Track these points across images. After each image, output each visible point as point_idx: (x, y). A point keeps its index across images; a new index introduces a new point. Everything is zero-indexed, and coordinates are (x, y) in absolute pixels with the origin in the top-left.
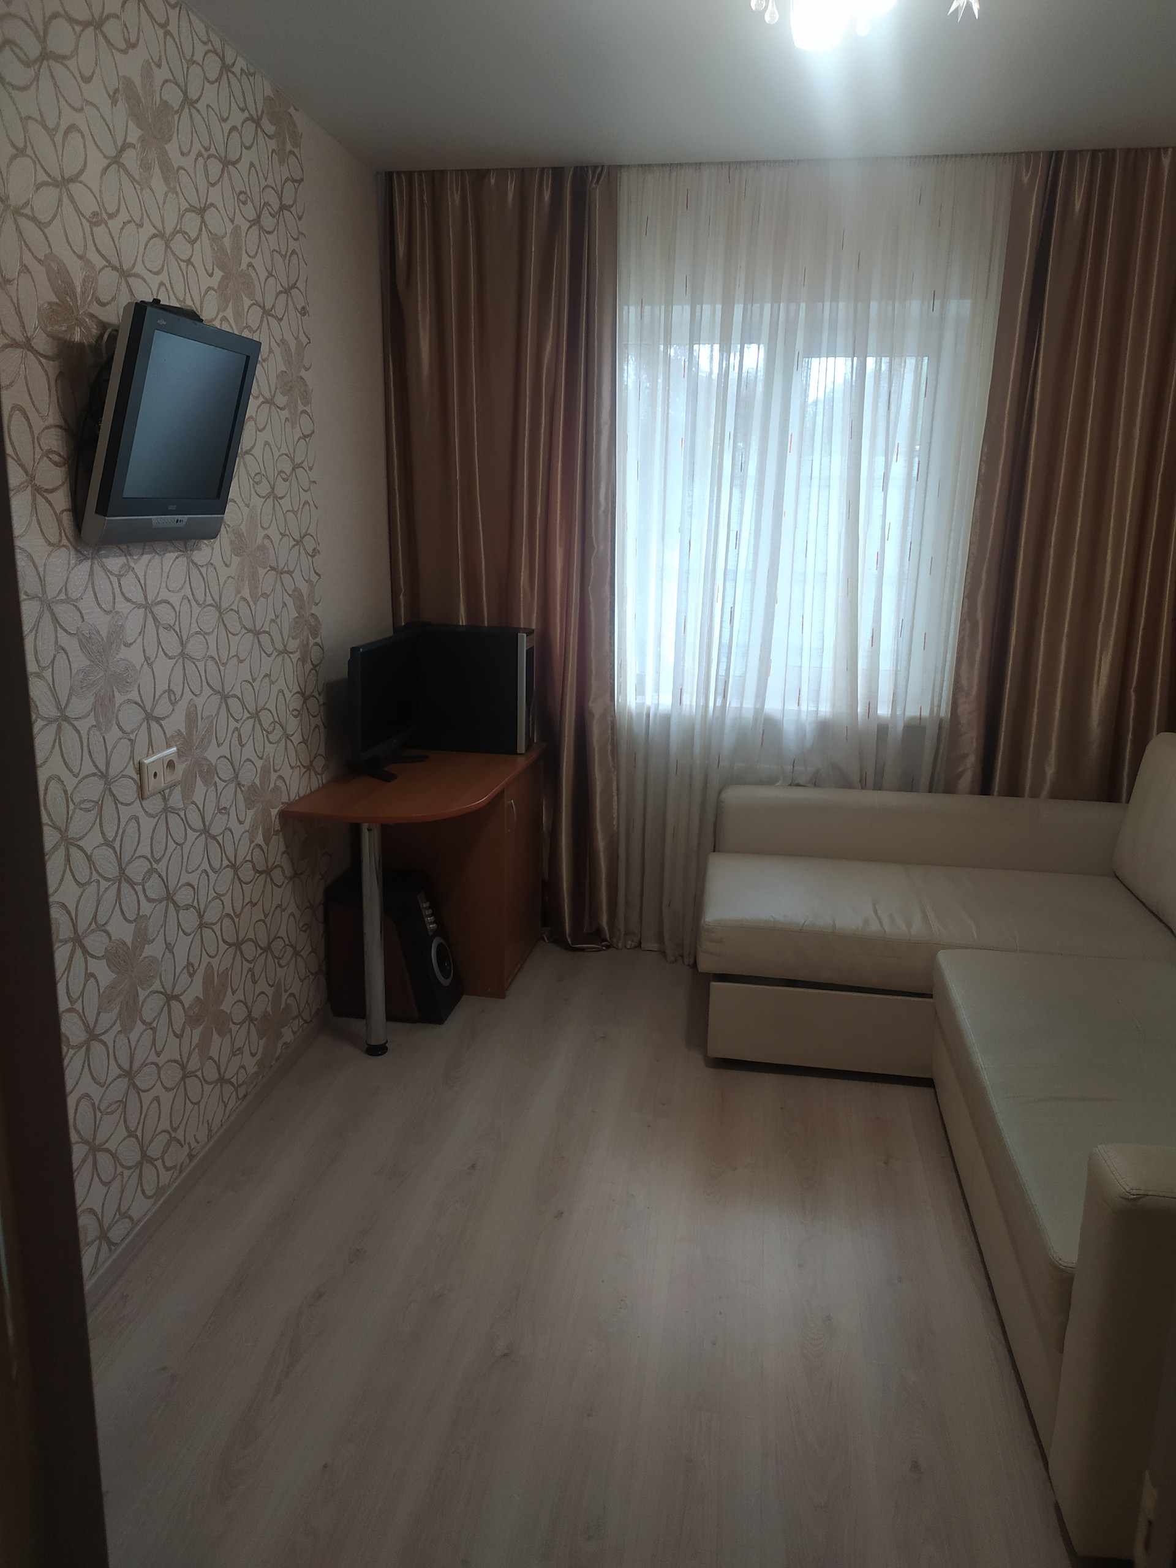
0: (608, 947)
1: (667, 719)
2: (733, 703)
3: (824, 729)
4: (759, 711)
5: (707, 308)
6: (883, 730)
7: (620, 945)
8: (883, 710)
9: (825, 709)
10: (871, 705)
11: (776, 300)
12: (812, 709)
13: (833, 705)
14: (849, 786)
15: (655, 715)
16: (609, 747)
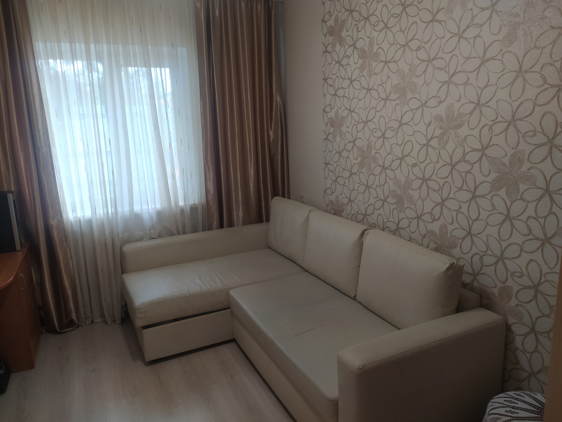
0: (77, 327)
1: (90, 222)
2: (120, 210)
3: (159, 214)
4: (132, 211)
5: (77, 45)
6: (182, 211)
7: (83, 324)
8: (181, 203)
9: (158, 206)
10: (176, 202)
11: (108, 43)
12: (153, 207)
13: (161, 204)
14: (173, 235)
15: (84, 221)
16: (64, 239)
